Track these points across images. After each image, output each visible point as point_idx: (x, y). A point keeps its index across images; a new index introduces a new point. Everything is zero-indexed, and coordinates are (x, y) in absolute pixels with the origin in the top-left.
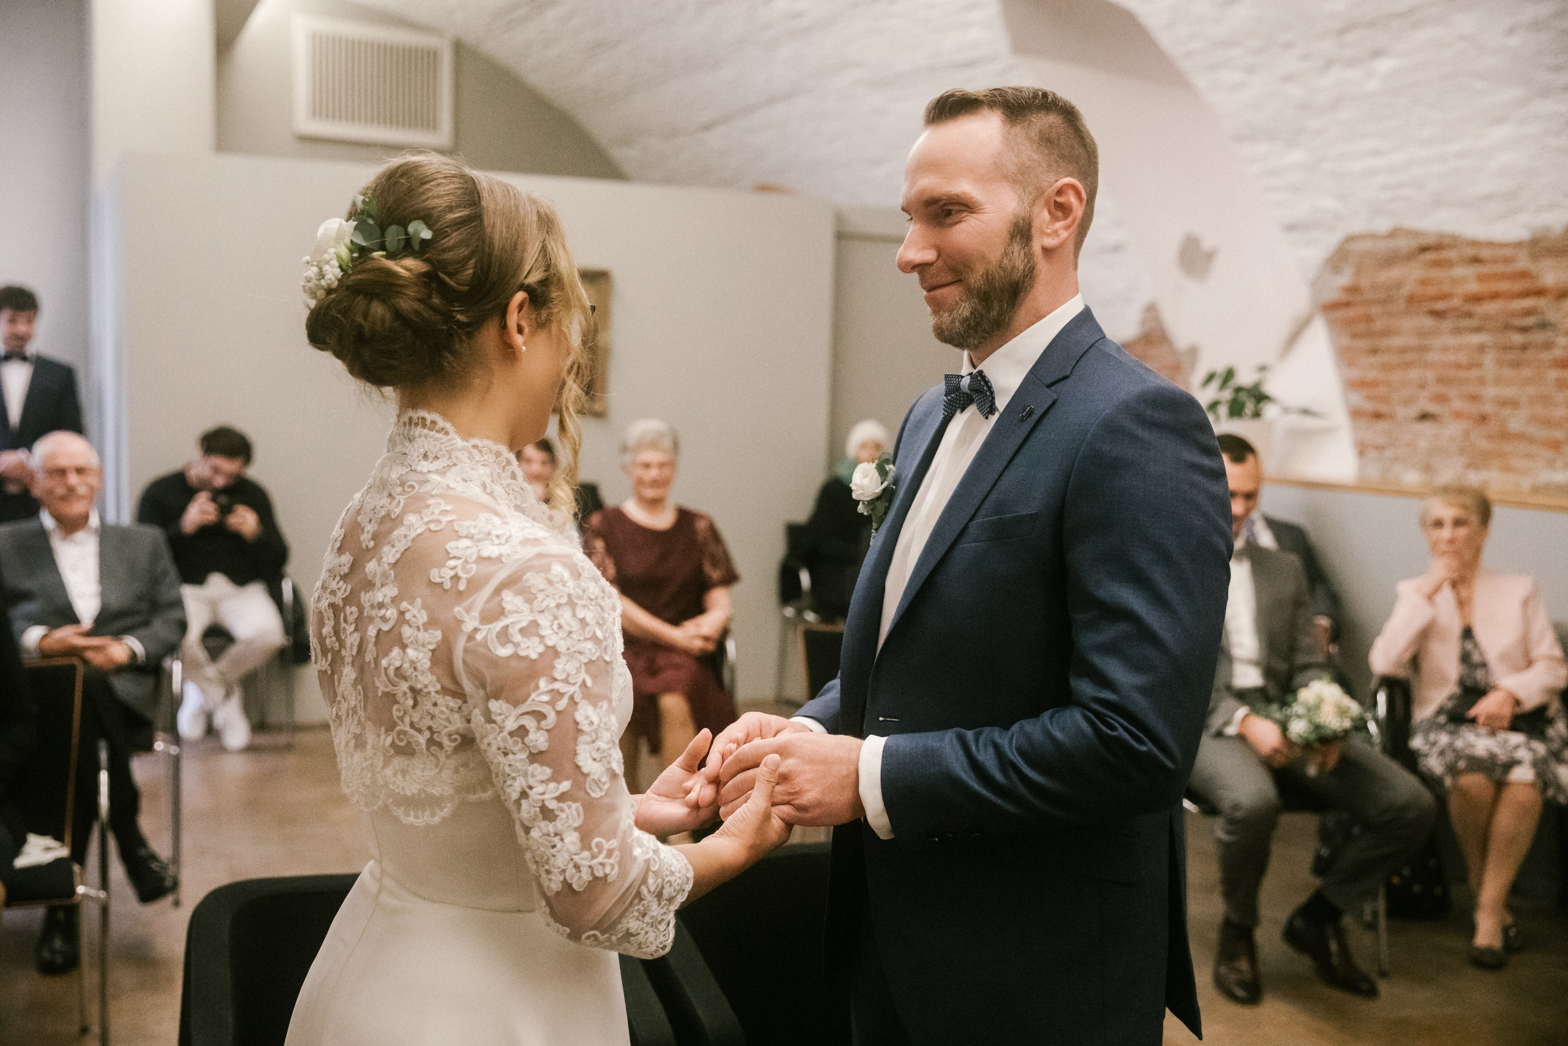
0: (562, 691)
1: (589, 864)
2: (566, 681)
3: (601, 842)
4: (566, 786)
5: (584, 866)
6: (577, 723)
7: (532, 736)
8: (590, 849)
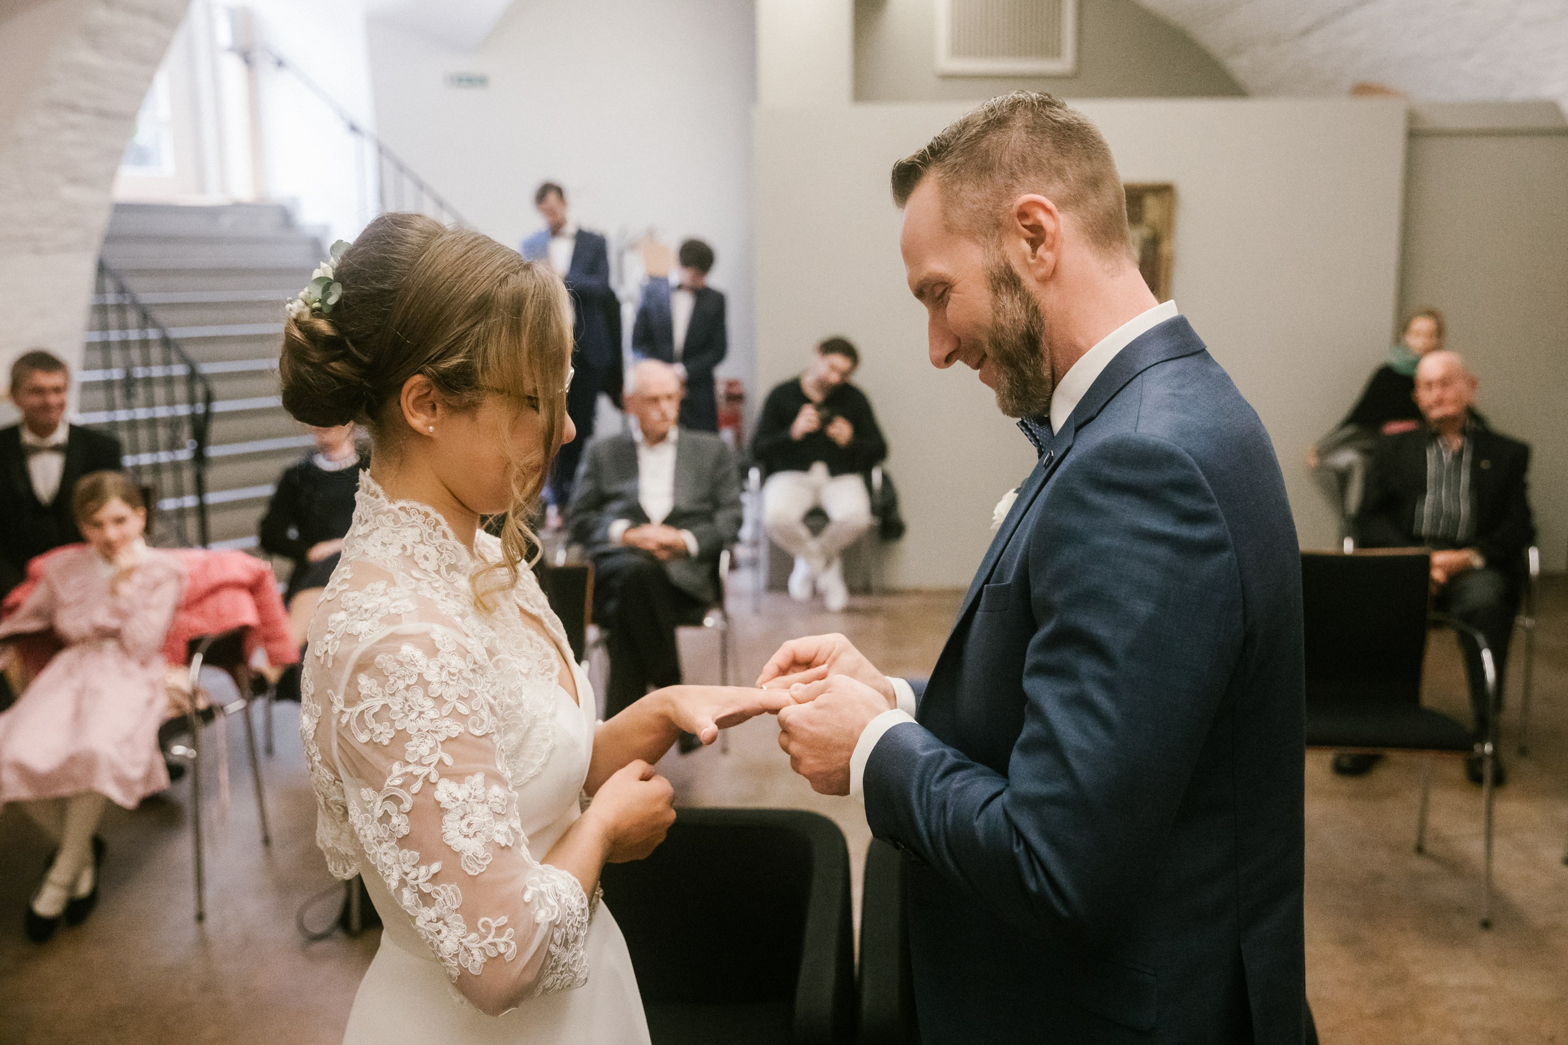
0: (415, 773)
1: (479, 945)
2: (419, 763)
3: (487, 921)
4: (435, 867)
5: (473, 948)
6: (439, 803)
7: (395, 820)
8: (477, 930)
